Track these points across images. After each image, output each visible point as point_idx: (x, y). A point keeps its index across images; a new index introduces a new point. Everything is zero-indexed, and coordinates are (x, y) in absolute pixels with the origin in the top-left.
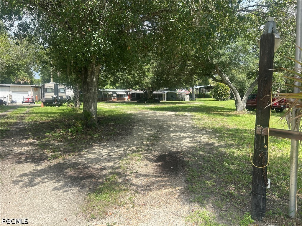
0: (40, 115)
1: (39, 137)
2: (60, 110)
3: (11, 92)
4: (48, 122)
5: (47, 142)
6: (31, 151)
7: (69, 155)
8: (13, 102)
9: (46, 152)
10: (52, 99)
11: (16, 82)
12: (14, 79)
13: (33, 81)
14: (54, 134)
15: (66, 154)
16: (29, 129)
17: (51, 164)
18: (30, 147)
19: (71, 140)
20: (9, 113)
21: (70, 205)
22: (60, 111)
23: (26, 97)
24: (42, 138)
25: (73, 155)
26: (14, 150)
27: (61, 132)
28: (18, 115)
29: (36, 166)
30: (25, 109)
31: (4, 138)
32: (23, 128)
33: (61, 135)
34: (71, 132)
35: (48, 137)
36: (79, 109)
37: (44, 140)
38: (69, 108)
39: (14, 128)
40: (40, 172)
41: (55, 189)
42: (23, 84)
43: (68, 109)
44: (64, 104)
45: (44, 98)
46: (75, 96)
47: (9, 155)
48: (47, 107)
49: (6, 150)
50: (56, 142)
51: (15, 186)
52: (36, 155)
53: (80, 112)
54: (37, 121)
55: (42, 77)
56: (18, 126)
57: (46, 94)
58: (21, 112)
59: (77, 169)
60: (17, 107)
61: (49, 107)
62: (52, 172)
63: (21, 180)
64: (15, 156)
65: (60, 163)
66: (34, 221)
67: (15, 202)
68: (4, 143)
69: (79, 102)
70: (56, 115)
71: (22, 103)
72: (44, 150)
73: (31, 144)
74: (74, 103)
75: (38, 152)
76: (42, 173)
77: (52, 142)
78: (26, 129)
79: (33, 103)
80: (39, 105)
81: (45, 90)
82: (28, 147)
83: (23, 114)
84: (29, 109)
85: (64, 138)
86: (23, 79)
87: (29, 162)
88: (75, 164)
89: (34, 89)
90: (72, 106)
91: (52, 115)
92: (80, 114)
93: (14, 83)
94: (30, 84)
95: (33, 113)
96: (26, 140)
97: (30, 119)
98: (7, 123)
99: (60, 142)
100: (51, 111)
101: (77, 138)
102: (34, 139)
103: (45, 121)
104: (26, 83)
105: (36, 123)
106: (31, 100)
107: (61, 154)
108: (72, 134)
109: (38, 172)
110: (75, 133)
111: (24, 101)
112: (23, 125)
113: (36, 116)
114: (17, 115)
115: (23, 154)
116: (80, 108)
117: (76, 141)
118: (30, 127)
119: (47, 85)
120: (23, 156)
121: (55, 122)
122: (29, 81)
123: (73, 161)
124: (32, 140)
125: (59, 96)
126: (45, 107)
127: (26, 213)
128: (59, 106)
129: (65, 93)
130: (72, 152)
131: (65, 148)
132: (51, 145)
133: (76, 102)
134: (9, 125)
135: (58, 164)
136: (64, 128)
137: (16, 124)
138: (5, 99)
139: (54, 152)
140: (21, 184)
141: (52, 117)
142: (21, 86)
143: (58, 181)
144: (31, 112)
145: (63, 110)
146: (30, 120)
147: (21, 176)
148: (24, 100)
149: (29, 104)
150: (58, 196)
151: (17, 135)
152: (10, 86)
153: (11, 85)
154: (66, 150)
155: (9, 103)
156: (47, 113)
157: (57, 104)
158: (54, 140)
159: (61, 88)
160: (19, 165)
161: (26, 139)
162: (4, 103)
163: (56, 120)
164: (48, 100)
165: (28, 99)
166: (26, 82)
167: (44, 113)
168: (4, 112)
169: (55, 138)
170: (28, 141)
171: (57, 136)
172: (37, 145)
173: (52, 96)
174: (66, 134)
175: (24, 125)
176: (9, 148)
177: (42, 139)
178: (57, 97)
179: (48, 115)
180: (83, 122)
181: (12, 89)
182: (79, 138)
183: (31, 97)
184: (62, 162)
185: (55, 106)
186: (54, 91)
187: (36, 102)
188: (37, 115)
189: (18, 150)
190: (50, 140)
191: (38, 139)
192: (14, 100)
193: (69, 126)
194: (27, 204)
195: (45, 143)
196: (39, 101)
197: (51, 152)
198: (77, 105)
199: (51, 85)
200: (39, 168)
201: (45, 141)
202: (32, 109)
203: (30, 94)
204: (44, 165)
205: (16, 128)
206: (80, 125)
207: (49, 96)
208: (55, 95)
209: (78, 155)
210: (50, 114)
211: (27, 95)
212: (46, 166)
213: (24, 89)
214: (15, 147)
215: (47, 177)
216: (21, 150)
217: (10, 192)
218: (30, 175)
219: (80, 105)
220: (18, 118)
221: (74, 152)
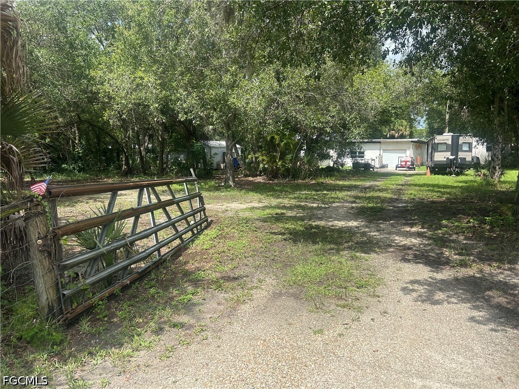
0: (427, 189)
1: (431, 226)
2: (460, 182)
3: (381, 151)
4: (441, 202)
5: (445, 235)
6: (421, 246)
7: (490, 265)
8: (383, 167)
9: (447, 252)
10: (445, 163)
11: (388, 135)
12: (385, 130)
13: (414, 132)
14: (456, 224)
15: (484, 263)
16: (413, 210)
17: (458, 274)
18: (418, 239)
19: (490, 238)
20: (380, 183)
21: (504, 356)
22: (460, 185)
23: (403, 159)
24: (436, 227)
25: (499, 268)
26: (396, 240)
27: (469, 222)
28: (394, 187)
29: (434, 272)
30: (402, 177)
31: (380, 220)
32: (404, 207)
33: (470, 227)
34: (491, 224)
35: (446, 226)
36: (499, 181)
37: (440, 231)
38: (478, 179)
39: (391, 206)
40: (442, 284)
41: (472, 319)
42: (398, 138)
43: (475, 181)
44: (467, 172)
45: (431, 161)
46: (493, 157)
47: (390, 246)
48: (436, 176)
49: (385, 238)
50: (462, 238)
51: (406, 296)
52: (430, 254)
53: (501, 188)
54: (424, 199)
55: (429, 124)
56: (395, 204)
57: (435, 153)
58: (397, 182)
59: (511, 295)
60: (389, 174)
61: (440, 176)
62: (462, 289)
63: (413, 289)
64: (397, 249)
65: (473, 276)
66: (442, 361)
67: (409, 320)
68: (380, 227)
69: (499, 168)
70: (454, 190)
71: (396, 167)
72: (442, 248)
73: (419, 235)
74: (489, 170)
75: (433, 250)
76: (444, 285)
77: (454, 237)
78: (408, 210)
79: (412, 168)
80: (421, 172)
81: (435, 147)
82: (415, 239)
83: (399, 185)
84: (408, 178)
85: (477, 234)
86: (399, 130)
87: (420, 263)
88: (504, 284)
89: (416, 146)
90: (484, 175)
91: (448, 190)
92: (500, 191)
93: (386, 137)
94: (408, 137)
95: (416, 185)
96: (411, 227)
97: (411, 194)
98: (379, 197)
99: (470, 239)
100: (444, 183)
101: (504, 236)
102: (423, 228)
103: (435, 199)
104: (402, 136)
105: (423, 202)
106: (410, 164)
107: (474, 261)
108: (491, 228)
109: (437, 283)
110: (498, 227)
111: (399, 166)
112: (403, 203)
113: (420, 190)
114: (392, 187)
115: (409, 248)
116: (502, 180)
117: (502, 242)
118: (413, 207)
119: (439, 139)
120: (410, 252)
121: (453, 203)
122: (407, 133)
123: (501, 278)
124: (421, 228)
125: (459, 157)
126: (433, 176)
127: (429, 342)
128: (458, 174)
129: (470, 150)
130: (496, 261)
131: (480, 251)
132: (453, 241)
133: (494, 168)
134: (384, 200)
135: (471, 277)
136: (475, 215)
137: (391, 200)
138: (373, 162)
139: (459, 254)
140: (414, 295)
141: (448, 193)
142: (397, 142)
143: (476, 308)
144: (412, 182)
145: (466, 182)
146: (412, 197)
147: (413, 282)
148: (400, 163)
149: (406, 170)
150: (478, 333)
151: (396, 217)
152: (380, 142)
153: (381, 140)
154: (483, 255)
155: (377, 168)
156: (438, 186)
157: (454, 171)
158: (457, 233)
159: (463, 143)
160: (407, 265)
161: (412, 225)
162: (372, 168)
163: (455, 199)
164: (439, 164)
165: (406, 162)
166: (403, 134)
167: (433, 186)
168: (373, 181)
169: (460, 231)
170: (414, 229)
171: (463, 228)
172: (429, 238)
173: (446, 157)
174: (479, 227)
175: (405, 203)
176: (388, 236)
177: (437, 229)
178: (456, 159)
179: (440, 190)
180: (515, 207)
181: (384, 147)
182: (507, 237)
183: (410, 159)
184: (478, 276)
185: (451, 175)
186: (451, 148)
187: (417, 166)
188: (422, 188)
189: (402, 241)
190: (451, 233)
191: (430, 229)
192: (384, 163)
193: (484, 212)
194: (428, 329)
195: (442, 237)
196: (422, 165)
197: (455, 254)
198: (496, 174)
199: (446, 137)
200: (439, 276)
201: (442, 233)
202: (412, 178)
203: (408, 154)
204: (446, 274)
205: (394, 206)
206: (510, 214)
207: (441, 157)
208: (451, 155)
209: (510, 269)
210: (444, 189)
211: (404, 155)
212: (450, 275)
213: (400, 147)
214: (397, 236)
215: (454, 295)
216: (405, 242)
217: (399, 302)
218: (426, 284)
219: (501, 174)
220: (393, 192)
221: (501, 261)
